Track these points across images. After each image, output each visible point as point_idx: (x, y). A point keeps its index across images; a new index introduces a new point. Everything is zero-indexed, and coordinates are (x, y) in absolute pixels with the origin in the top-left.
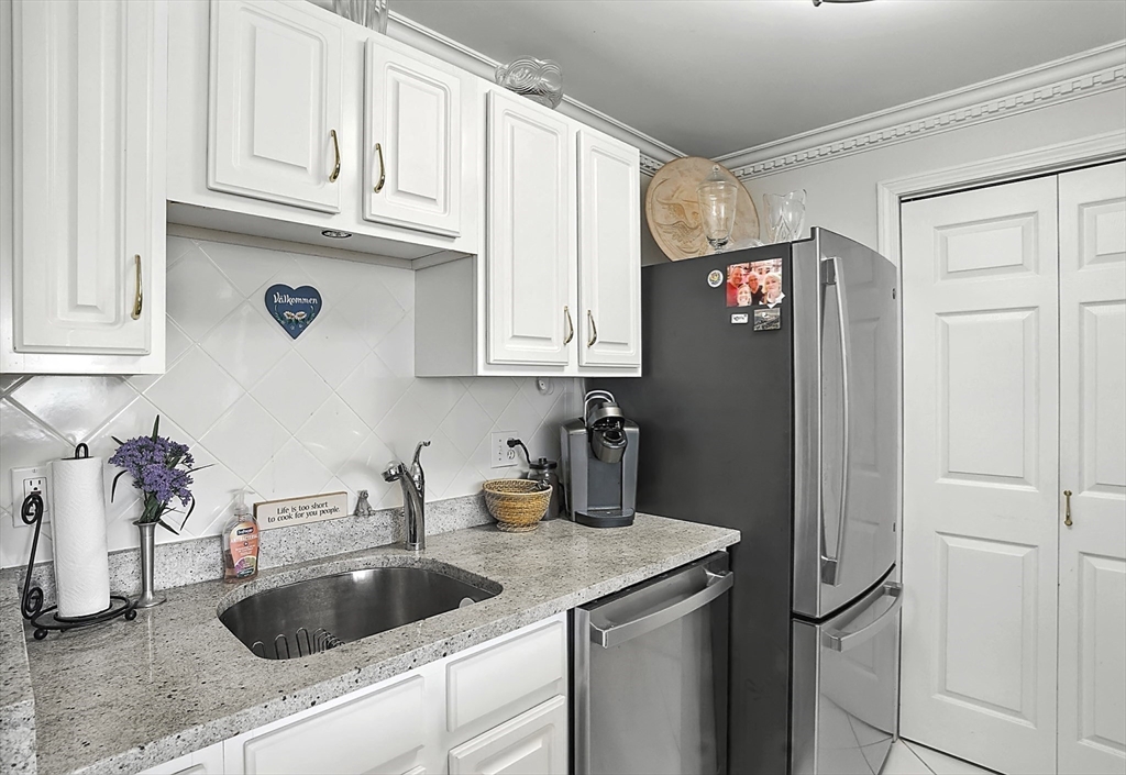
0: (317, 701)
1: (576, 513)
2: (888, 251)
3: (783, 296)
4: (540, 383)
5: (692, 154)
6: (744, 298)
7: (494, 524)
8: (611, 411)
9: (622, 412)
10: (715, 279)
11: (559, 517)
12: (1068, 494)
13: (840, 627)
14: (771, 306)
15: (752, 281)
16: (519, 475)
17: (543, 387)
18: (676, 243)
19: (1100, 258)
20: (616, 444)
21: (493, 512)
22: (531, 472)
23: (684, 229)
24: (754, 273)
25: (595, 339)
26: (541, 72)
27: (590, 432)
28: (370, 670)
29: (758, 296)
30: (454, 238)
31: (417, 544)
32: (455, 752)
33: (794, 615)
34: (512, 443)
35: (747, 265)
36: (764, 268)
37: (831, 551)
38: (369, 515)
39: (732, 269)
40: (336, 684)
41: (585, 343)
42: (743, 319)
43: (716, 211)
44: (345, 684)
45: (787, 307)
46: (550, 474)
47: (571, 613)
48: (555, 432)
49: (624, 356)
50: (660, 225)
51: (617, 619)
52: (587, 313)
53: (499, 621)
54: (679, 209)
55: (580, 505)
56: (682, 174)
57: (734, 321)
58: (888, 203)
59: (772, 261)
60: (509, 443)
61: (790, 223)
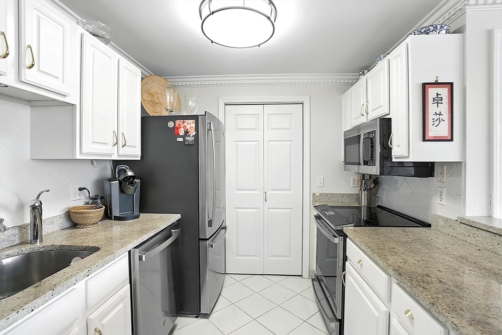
0: (34, 309)
1: (114, 216)
2: (221, 119)
3: (195, 133)
4: (94, 162)
5: (156, 75)
6: (182, 132)
7: (74, 225)
8: (130, 173)
9: (134, 174)
10: (171, 124)
11: (105, 219)
12: (266, 193)
13: (213, 240)
14: (191, 136)
15: (185, 127)
16: (84, 203)
17: (95, 164)
18: (151, 108)
19: (272, 129)
20: (133, 186)
21: (73, 220)
22: (91, 201)
23: (154, 103)
24: (185, 124)
25: (125, 144)
26: (103, 29)
27: (120, 183)
28: (58, 288)
29: (186, 132)
30: (66, 96)
31: (38, 240)
32: (90, 317)
33: (200, 239)
34: (80, 189)
35: (183, 121)
36: (189, 123)
37: (211, 217)
38: (5, 230)
39: (177, 122)
40: (43, 299)
41: (121, 146)
42: (181, 140)
43: (169, 98)
44: (48, 297)
45: (197, 136)
46: (101, 201)
47: (130, 252)
48: (101, 183)
49: (134, 152)
50: (145, 100)
51: (147, 250)
52: (121, 134)
53: (108, 258)
54: (152, 95)
55: (116, 212)
56: (153, 81)
57: (178, 140)
58: (222, 105)
59: (192, 121)
60: (79, 189)
61: (193, 107)
